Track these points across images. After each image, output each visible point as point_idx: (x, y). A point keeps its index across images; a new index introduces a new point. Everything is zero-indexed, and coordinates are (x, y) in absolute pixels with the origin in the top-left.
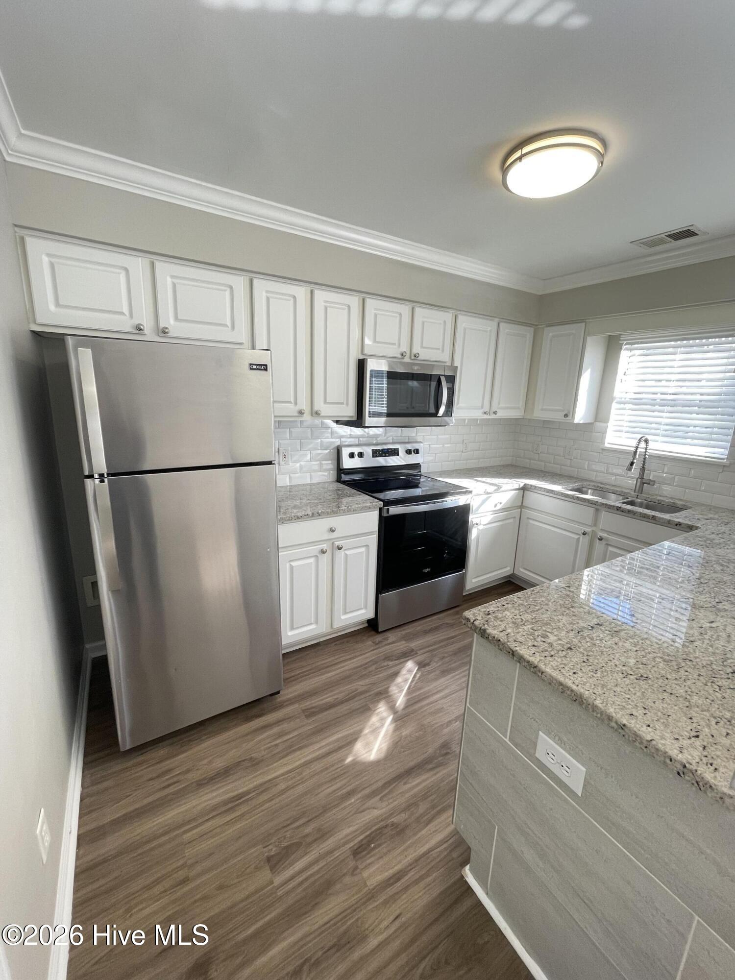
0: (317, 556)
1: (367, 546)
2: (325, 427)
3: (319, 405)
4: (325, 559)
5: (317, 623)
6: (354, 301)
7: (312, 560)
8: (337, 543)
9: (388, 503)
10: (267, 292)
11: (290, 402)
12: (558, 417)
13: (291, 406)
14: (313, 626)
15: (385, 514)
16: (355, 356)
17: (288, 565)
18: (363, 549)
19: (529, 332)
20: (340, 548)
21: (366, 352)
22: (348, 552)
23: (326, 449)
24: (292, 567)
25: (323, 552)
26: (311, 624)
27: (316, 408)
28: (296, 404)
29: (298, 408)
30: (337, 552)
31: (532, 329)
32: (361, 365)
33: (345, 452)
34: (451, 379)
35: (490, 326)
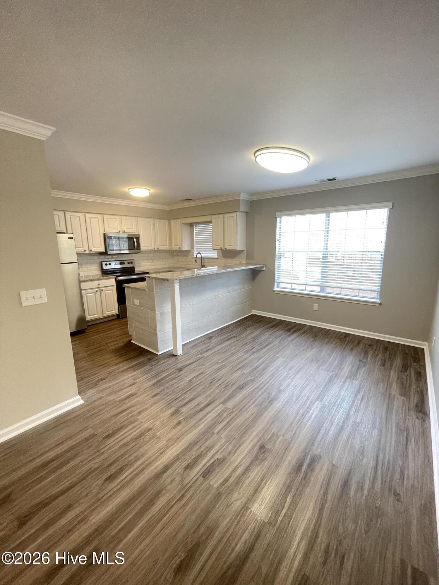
1: (112, 290)
5: (97, 314)
8: (101, 289)
9: (117, 276)
10: (70, 216)
11: (81, 247)
13: (82, 248)
14: (96, 315)
15: (117, 280)
17: (85, 296)
18: (111, 291)
19: (166, 222)
20: (102, 290)
21: (106, 231)
22: (106, 292)
24: (87, 296)
25: (97, 291)
28: (83, 248)
29: (84, 249)
32: (104, 235)
33: (104, 263)
34: (138, 239)
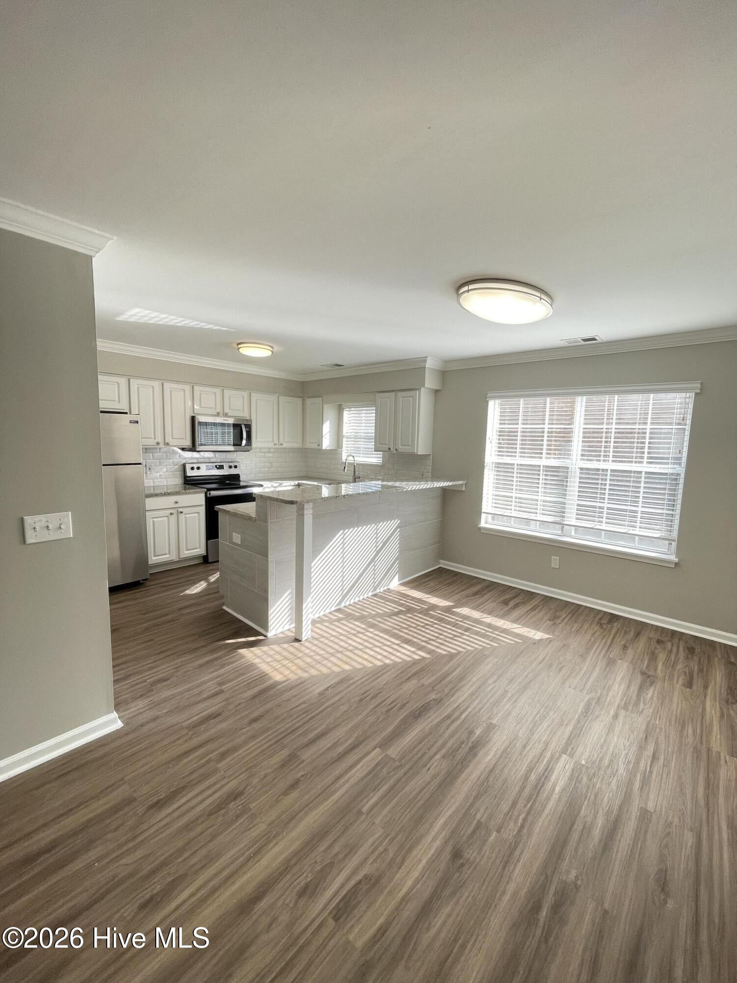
0: (168, 516)
2: (175, 453)
3: (169, 439)
4: (173, 519)
6: (187, 388)
7: (166, 518)
12: (315, 446)
16: (189, 415)
23: (176, 465)
26: (166, 554)
27: (167, 441)
30: (180, 515)
31: (301, 399)
35: (273, 398)
